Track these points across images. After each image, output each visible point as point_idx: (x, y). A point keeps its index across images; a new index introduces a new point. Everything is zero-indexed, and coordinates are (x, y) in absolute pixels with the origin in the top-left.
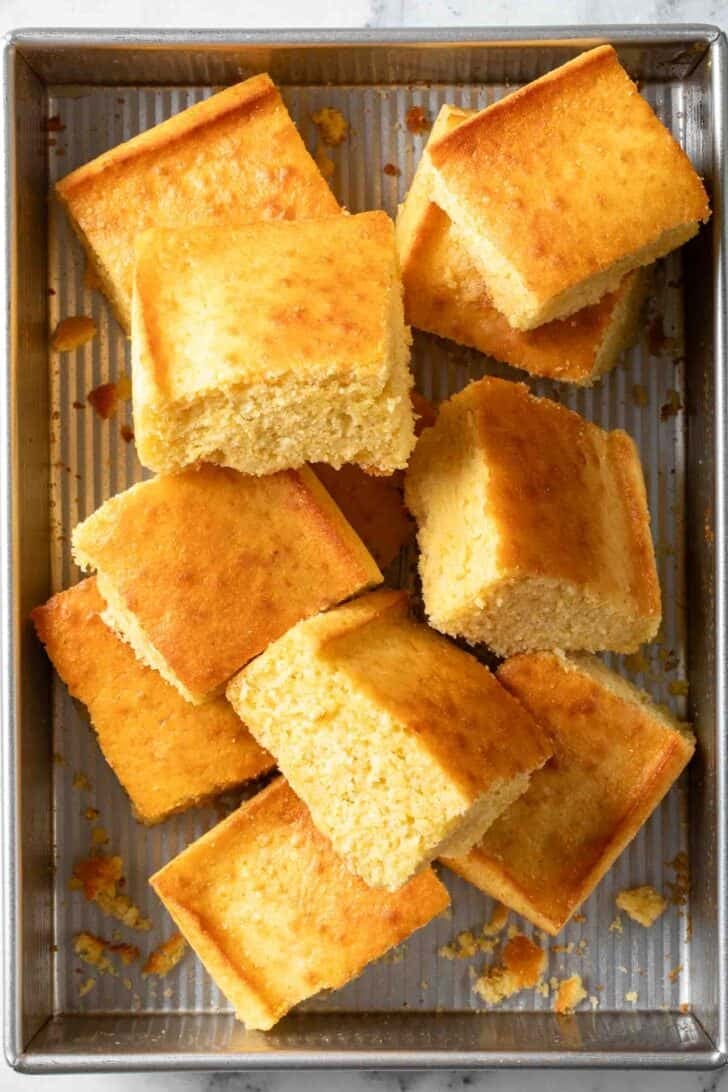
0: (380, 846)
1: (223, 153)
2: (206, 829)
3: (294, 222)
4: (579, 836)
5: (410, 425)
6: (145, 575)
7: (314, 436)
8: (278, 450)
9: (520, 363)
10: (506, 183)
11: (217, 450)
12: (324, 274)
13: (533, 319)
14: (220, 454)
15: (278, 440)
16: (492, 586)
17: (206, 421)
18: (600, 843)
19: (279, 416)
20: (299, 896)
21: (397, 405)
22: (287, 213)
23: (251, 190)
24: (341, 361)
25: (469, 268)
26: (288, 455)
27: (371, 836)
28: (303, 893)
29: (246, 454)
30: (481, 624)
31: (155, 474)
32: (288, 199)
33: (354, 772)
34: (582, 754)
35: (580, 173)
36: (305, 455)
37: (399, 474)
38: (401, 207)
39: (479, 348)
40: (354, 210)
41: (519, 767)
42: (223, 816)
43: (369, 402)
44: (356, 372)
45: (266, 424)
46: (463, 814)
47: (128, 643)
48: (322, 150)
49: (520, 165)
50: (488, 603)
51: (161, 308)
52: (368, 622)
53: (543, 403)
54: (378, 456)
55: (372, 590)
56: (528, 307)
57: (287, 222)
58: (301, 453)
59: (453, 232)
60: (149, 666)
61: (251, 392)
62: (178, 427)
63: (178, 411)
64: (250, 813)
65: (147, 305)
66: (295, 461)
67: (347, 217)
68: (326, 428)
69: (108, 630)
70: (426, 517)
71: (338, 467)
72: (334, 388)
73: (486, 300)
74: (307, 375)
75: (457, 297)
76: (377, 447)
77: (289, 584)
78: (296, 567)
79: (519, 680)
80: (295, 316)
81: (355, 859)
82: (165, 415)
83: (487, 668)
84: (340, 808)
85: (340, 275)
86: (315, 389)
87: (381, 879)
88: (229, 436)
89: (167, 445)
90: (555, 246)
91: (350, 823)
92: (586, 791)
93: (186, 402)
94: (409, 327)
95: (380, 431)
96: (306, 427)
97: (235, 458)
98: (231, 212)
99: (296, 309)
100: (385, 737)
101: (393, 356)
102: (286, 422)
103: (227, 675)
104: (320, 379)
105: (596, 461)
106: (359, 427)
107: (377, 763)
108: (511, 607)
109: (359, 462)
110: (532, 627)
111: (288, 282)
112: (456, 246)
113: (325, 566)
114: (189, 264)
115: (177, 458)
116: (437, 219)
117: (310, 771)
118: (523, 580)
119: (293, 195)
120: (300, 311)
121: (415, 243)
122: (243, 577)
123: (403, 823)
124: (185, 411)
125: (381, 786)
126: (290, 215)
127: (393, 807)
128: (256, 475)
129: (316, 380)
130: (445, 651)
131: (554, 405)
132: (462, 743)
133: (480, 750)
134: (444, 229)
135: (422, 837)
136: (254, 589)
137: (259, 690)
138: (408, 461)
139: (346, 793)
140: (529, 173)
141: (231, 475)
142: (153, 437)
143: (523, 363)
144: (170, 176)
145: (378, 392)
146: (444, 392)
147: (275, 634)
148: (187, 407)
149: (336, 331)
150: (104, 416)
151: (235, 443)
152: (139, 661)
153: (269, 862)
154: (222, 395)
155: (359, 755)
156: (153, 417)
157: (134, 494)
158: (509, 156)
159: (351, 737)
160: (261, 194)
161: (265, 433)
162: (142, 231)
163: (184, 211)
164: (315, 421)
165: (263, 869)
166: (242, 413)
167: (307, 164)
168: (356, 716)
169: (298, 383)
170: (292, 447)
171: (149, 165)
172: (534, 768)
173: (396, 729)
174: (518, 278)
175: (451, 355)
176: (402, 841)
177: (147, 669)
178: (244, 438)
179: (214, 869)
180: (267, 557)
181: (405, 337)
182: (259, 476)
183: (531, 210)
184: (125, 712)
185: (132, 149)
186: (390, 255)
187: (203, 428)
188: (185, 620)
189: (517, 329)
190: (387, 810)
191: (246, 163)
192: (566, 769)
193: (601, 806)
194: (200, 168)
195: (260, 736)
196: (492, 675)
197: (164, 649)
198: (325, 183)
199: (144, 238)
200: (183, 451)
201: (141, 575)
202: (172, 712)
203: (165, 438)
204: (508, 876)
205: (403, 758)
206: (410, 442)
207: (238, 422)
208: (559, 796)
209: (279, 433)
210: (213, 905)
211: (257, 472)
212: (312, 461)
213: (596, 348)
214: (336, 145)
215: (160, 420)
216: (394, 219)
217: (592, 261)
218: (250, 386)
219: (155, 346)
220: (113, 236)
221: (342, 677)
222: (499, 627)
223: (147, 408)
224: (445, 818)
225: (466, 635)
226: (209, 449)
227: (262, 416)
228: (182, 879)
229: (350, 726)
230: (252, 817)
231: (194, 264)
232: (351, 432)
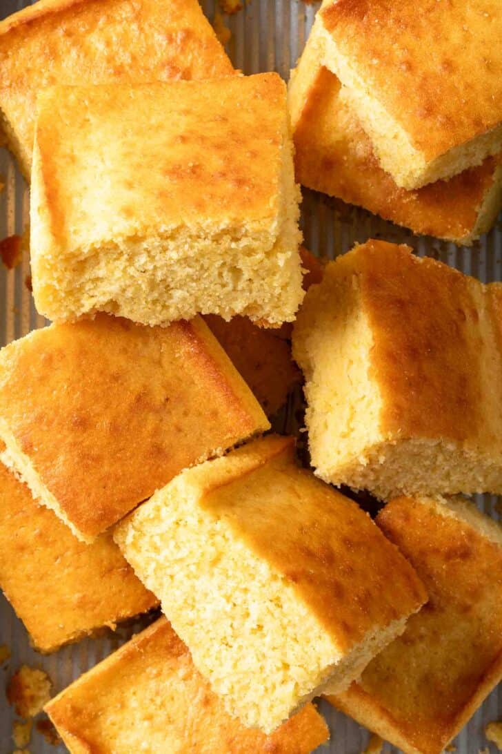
0: (256, 691)
1: (124, 16)
2: (99, 659)
3: (191, 82)
4: (453, 675)
5: (298, 280)
6: (40, 419)
7: (206, 289)
8: (171, 301)
9: (404, 221)
10: (396, 46)
11: (112, 300)
12: (217, 132)
13: (419, 178)
14: (114, 304)
15: (170, 292)
16: (374, 446)
17: (101, 272)
18: (473, 681)
19: (172, 269)
20: (185, 726)
21: (287, 261)
22: (184, 73)
23: (150, 51)
24: (233, 216)
25: (358, 130)
26: (180, 306)
27: (248, 681)
28: (188, 724)
29: (139, 305)
30: (364, 476)
31: (51, 322)
32: (186, 61)
33: (233, 618)
34: (457, 596)
35: (467, 38)
36: (197, 307)
37: (288, 326)
38: (292, 72)
39: (365, 207)
40: (247, 72)
41: (395, 614)
42: (115, 647)
43: (259, 256)
44: (248, 227)
45: (160, 275)
46: (336, 664)
47: (26, 483)
48: (219, 17)
49: (409, 29)
50: (370, 460)
51: (60, 162)
52: (252, 470)
53: (425, 263)
54: (267, 309)
55: (260, 436)
56: (414, 166)
57: (184, 82)
58: (193, 306)
59: (342, 94)
60: (45, 506)
61: (145, 245)
62: (73, 278)
63: (73, 262)
64: (140, 646)
65: (46, 158)
66: (186, 313)
67: (241, 78)
68: (218, 281)
69: (7, 470)
70: (313, 371)
71: (228, 319)
72: (226, 242)
73: (372, 160)
74: (201, 229)
75: (345, 158)
76: (266, 301)
77: (179, 430)
78: (186, 414)
79: (398, 524)
80: (189, 171)
81: (233, 701)
82: (60, 266)
83: (368, 514)
84: (219, 652)
85: (233, 133)
86: (208, 242)
87: (256, 722)
88: (124, 287)
89: (63, 295)
90: (442, 107)
91: (227, 668)
92: (460, 630)
93: (81, 253)
94: (299, 185)
95: (270, 286)
96: (198, 280)
97: (129, 309)
98: (130, 72)
99: (191, 164)
100: (264, 586)
101: (284, 212)
102: (179, 274)
103: (118, 517)
104: (212, 234)
105: (475, 315)
106: (250, 280)
107: (256, 610)
108: (394, 461)
109: (248, 315)
110: (412, 477)
111: (184, 139)
112: (345, 108)
113: (215, 414)
114: (88, 120)
115: (73, 308)
116: (327, 82)
117: (191, 615)
118: (405, 440)
119: (190, 57)
120: (194, 166)
121: (306, 104)
122: (134, 423)
123: (278, 669)
124: (81, 261)
125: (259, 633)
126: (187, 75)
127: (270, 653)
128: (149, 326)
129: (208, 233)
130: (328, 497)
131: (435, 263)
132: (339, 592)
133: (356, 599)
134: (334, 92)
135: (297, 684)
136: (145, 434)
137: (144, 535)
138: (296, 314)
139: (225, 638)
140: (418, 36)
141: (125, 324)
142: (49, 287)
143: (408, 222)
144: (74, 37)
145: (269, 246)
146: (330, 253)
147: (163, 479)
148: (82, 258)
149: (229, 186)
150: (10, 267)
151: (129, 294)
152: (36, 500)
153: (157, 693)
154: (116, 247)
155: (239, 602)
156: (49, 267)
157: (31, 341)
158: (398, 21)
159: (231, 584)
160: (159, 55)
161: (158, 285)
162: (44, 89)
163: (86, 71)
164: (206, 274)
165: (152, 700)
166: (137, 265)
167: (203, 28)
168: (236, 563)
169: (190, 237)
170: (184, 299)
171: (54, 27)
172: (409, 614)
173: (275, 578)
174: (405, 137)
175: (338, 214)
176: (278, 686)
177: (43, 508)
178: (139, 288)
179: (104, 699)
180: (158, 403)
181: (295, 195)
182: (152, 326)
183: (420, 72)
184: (22, 548)
185: (38, 11)
186: (281, 115)
187: (97, 279)
188: (78, 463)
189: (403, 188)
190: (264, 656)
191: (146, 27)
192: (442, 610)
193: (474, 646)
194: (101, 30)
195: (146, 578)
196: (372, 521)
197: (56, 491)
198: (220, 46)
199: (45, 95)
200: (78, 300)
201: (36, 419)
202: (68, 548)
203: (61, 288)
204: (384, 711)
205: (281, 607)
206: (300, 296)
207: (132, 273)
208: (435, 636)
209: (172, 285)
210: (103, 733)
211: (150, 322)
212: (203, 313)
213: (477, 209)
214: (233, 14)
215: (56, 270)
216: (287, 82)
217: (478, 123)
218: (143, 238)
219: (52, 198)
220: (18, 94)
221: (224, 526)
222: (381, 478)
223: (42, 258)
224: (319, 667)
225: (350, 484)
226: (104, 299)
227: (155, 268)
228: (74, 708)
229: (230, 573)
230: (142, 651)
231: (93, 120)
232: (242, 285)
